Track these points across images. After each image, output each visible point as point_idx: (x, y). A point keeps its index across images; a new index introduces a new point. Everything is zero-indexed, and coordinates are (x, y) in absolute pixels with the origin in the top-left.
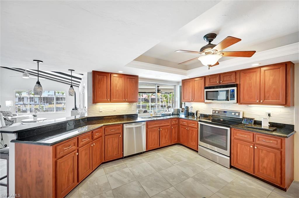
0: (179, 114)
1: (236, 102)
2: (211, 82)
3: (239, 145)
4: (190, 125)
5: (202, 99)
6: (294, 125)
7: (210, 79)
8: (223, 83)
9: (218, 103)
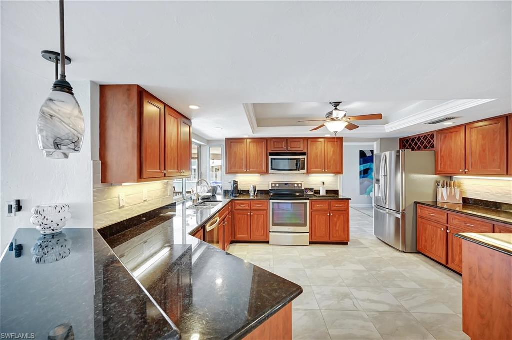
0: (215, 195)
1: (306, 172)
2: (276, 146)
3: (317, 216)
4: (254, 208)
5: (262, 168)
6: (338, 190)
7: (274, 142)
8: (291, 149)
9: (284, 174)
